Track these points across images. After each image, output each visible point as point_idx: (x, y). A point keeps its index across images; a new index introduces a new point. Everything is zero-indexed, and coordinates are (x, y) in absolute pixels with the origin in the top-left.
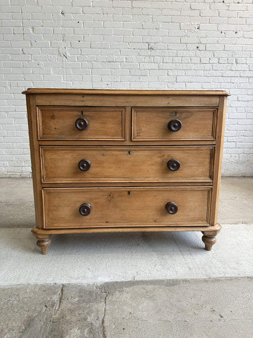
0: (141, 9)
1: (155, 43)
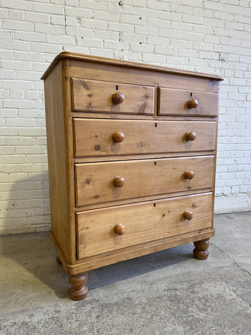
0: (213, 12)
1: (227, 53)
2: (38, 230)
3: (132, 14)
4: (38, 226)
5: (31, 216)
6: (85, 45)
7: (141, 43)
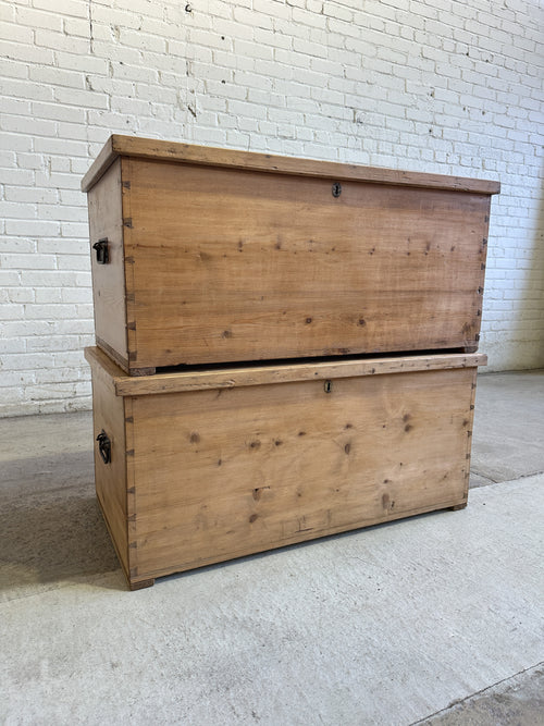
0: (343, 38)
1: (365, 111)
2: (44, 410)
3: (209, 30)
4: (43, 402)
5: (31, 384)
6: (128, 77)
7: (223, 82)
